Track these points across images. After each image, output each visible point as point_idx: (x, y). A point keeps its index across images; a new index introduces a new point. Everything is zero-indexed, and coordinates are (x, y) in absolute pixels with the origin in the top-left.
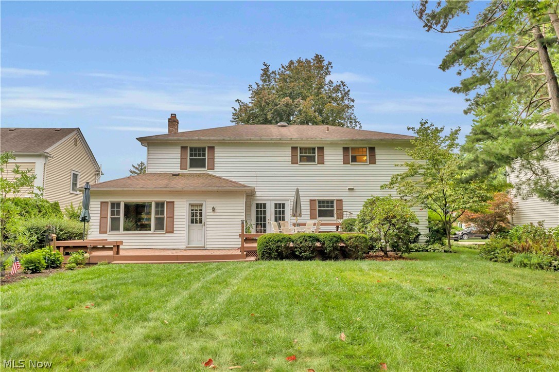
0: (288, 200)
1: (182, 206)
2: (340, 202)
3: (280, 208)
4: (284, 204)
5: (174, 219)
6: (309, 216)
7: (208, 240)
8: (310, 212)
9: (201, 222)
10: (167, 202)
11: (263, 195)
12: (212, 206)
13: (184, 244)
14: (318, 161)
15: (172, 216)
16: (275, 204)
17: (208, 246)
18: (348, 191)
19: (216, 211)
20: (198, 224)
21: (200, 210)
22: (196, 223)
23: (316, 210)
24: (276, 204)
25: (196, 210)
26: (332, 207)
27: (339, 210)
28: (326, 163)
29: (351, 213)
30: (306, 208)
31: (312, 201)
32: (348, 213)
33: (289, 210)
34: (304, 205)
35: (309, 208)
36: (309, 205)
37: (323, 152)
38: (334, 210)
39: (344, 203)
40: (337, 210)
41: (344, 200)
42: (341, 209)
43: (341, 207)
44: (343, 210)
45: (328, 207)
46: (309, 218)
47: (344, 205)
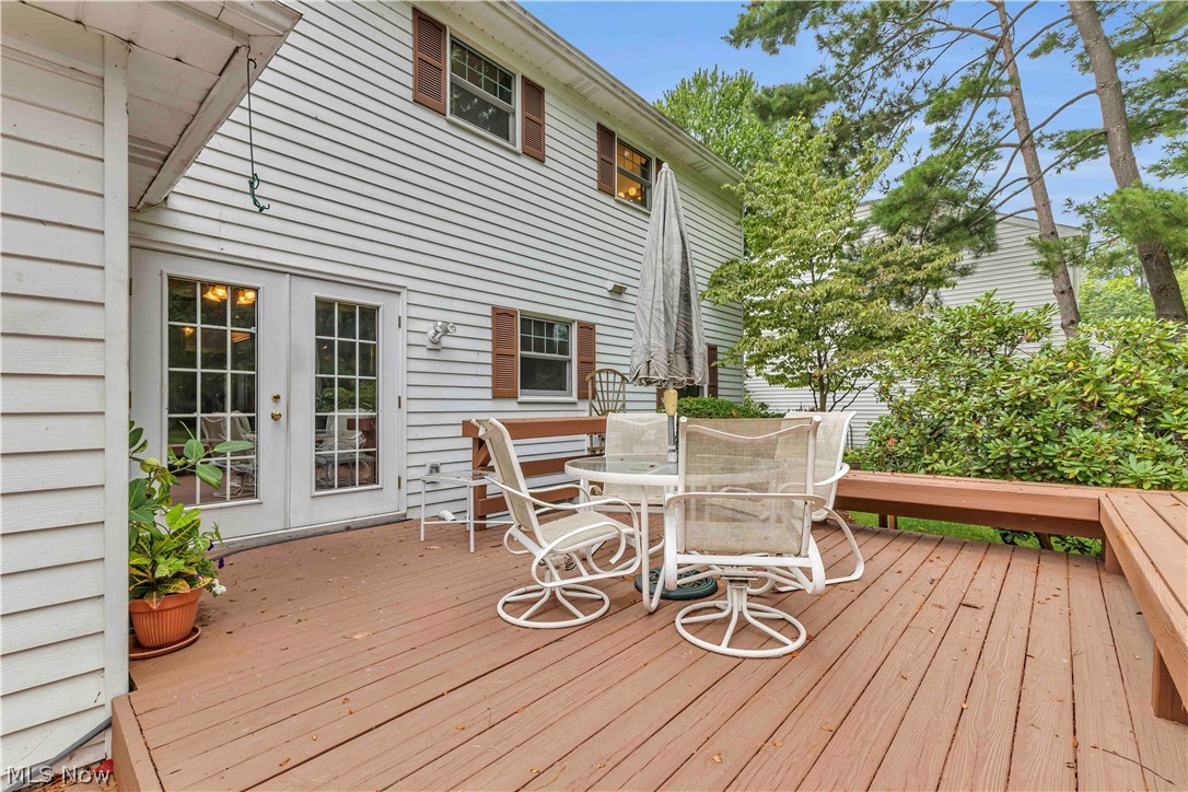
0: (394, 291)
2: (587, 329)
3: (346, 330)
4: (370, 314)
6: (488, 382)
8: (494, 365)
11: (226, 231)
14: (524, 143)
16: (319, 301)
18: (607, 295)
23: (513, 356)
24: (324, 308)
26: (564, 348)
27: (587, 364)
28: (547, 161)
29: (623, 378)
30: (475, 344)
31: (500, 314)
32: (618, 378)
33: (402, 345)
34: (460, 331)
35: (488, 346)
36: (488, 335)
37: (540, 112)
38: (570, 361)
39: (598, 339)
40: (581, 362)
41: (598, 329)
42: (592, 363)
43: (592, 353)
44: (598, 367)
45: (551, 350)
46: (488, 394)
47: (598, 348)
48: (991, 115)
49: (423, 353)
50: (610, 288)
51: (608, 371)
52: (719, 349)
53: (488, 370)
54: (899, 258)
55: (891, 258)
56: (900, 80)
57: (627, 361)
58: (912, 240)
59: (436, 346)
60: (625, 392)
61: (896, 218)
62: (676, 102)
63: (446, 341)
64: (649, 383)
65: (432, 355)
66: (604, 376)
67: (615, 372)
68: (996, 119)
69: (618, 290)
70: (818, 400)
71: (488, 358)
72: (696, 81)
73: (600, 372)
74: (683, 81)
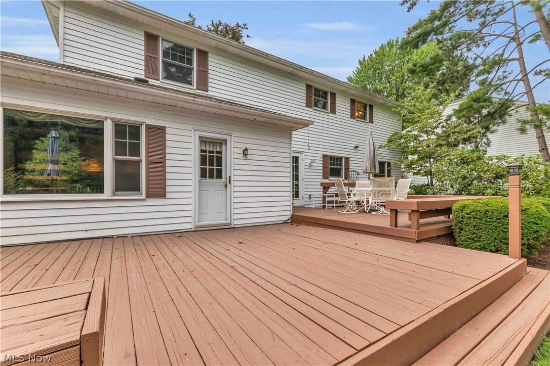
0: (302, 153)
1: (187, 139)
2: (347, 159)
3: (296, 162)
4: (298, 158)
5: (165, 166)
6: (322, 174)
7: (236, 211)
8: (323, 170)
9: (219, 176)
10: (149, 127)
12: (243, 147)
13: (189, 220)
14: (330, 110)
15: (161, 160)
17: (236, 222)
18: (353, 149)
19: (249, 157)
20: (215, 180)
21: (218, 152)
22: (211, 176)
23: (328, 167)
25: (210, 152)
26: (341, 165)
27: (347, 169)
28: (337, 113)
29: (358, 173)
30: (319, 165)
31: (325, 156)
32: (356, 173)
33: (303, 165)
34: (317, 161)
35: (322, 165)
36: (322, 162)
37: (335, 100)
38: (342, 168)
39: (350, 162)
40: (345, 169)
41: (350, 159)
42: (348, 169)
43: (349, 166)
44: (350, 170)
45: (337, 166)
46: (322, 177)
47: (350, 164)
48: (504, 72)
49: (307, 167)
50: (354, 146)
51: (353, 171)
52: (391, 163)
53: (322, 171)
54: (458, 130)
55: (456, 130)
56: (474, 52)
57: (362, 168)
58: (475, 118)
59: (310, 165)
60: (358, 177)
61: (461, 115)
62: (379, 55)
63: (313, 164)
64: (366, 173)
65: (309, 168)
66: (352, 172)
67: (356, 171)
68: (505, 74)
69: (356, 147)
70: (430, 181)
71: (322, 168)
72: (388, 44)
73: (351, 171)
74: (382, 45)
